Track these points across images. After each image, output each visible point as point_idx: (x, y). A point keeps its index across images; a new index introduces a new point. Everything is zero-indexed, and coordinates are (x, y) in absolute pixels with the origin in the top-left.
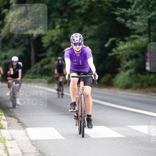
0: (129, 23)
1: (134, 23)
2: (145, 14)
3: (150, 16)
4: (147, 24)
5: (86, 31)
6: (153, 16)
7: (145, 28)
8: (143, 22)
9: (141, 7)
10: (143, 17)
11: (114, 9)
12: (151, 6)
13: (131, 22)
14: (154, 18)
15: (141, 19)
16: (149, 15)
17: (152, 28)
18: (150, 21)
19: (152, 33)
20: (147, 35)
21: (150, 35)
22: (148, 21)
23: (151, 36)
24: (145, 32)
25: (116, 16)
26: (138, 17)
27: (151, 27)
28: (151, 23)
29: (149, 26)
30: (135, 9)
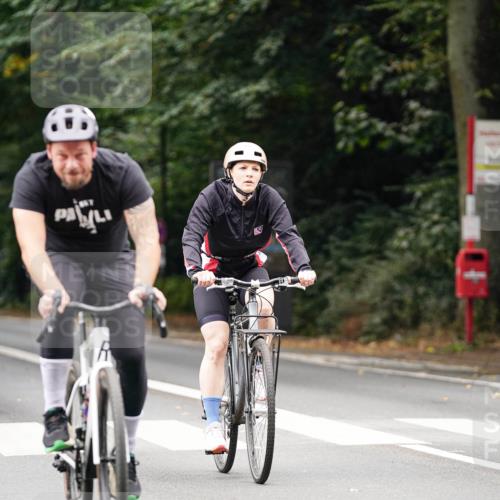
0: (108, 137)
1: (121, 136)
2: (151, 111)
3: (165, 117)
4: (156, 140)
6: (172, 118)
7: (152, 151)
8: (145, 133)
10: (146, 119)
12: (167, 89)
13: (113, 134)
14: (175, 123)
15: (139, 124)
16: (162, 113)
17: (171, 151)
18: (164, 131)
19: (170, 165)
20: (157, 169)
21: (164, 171)
22: (159, 130)
23: (169, 174)
26: (133, 120)
27: (169, 146)
28: (168, 136)
29: (163, 143)
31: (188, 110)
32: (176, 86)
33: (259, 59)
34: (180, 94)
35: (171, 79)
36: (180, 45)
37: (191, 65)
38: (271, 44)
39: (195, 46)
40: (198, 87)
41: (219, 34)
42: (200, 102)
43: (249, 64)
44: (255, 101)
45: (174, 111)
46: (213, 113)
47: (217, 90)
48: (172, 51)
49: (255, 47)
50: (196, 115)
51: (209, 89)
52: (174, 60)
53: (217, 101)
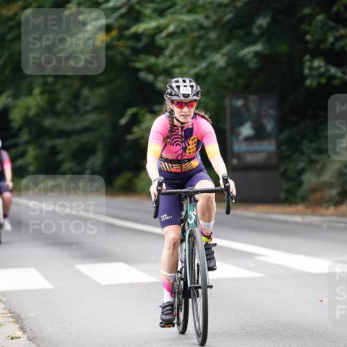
2: (188, 65)
3: (198, 69)
6: (202, 69)
9: (182, 53)
10: (185, 69)
11: (134, 58)
12: (198, 51)
13: (164, 80)
14: (203, 73)
16: (195, 66)
18: (198, 77)
25: (138, 70)
26: (177, 71)
30: (171, 57)
31: (212, 64)
32: (205, 48)
33: (256, 31)
34: (207, 53)
35: (201, 44)
36: (206, 23)
37: (213, 35)
38: (262, 21)
39: (215, 23)
40: (217, 49)
41: (230, 16)
42: (219, 59)
43: (249, 33)
44: (254, 57)
45: (203, 65)
46: (228, 65)
47: (230, 51)
48: (201, 27)
49: (253, 22)
50: (217, 67)
51: (225, 50)
52: (202, 32)
53: (230, 58)
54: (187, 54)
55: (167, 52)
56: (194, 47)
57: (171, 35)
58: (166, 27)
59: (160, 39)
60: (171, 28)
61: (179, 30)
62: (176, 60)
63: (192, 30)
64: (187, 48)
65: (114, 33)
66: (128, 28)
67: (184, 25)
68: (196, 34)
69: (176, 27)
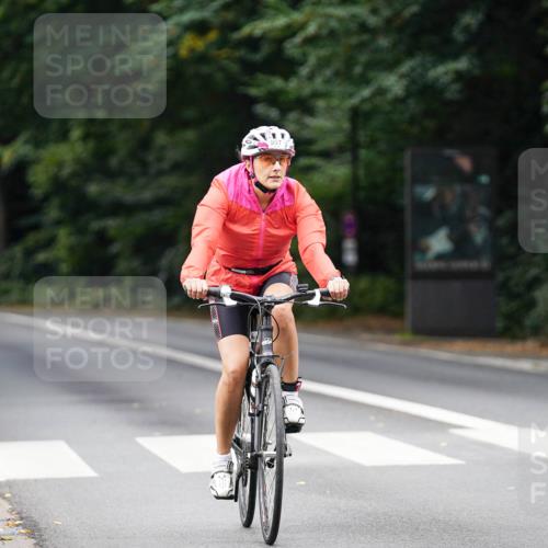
1: (309, 121)
2: (341, 94)
3: (355, 101)
4: (346, 125)
5: (163, 148)
6: (364, 101)
7: (341, 137)
8: (334, 118)
9: (328, 72)
10: (335, 102)
11: (246, 78)
12: (358, 70)
13: (299, 119)
14: (367, 106)
15: (329, 108)
16: (351, 95)
18: (356, 115)
19: (363, 153)
20: (348, 156)
21: (355, 159)
22: (349, 114)
24: (341, 149)
25: (254, 101)
26: (321, 104)
28: (360, 122)
29: (354, 129)
31: (381, 92)
32: (370, 66)
33: (458, 35)
34: (371, 74)
35: (363, 58)
36: (373, 21)
37: (383, 42)
38: (470, 19)
39: (389, 21)
40: (390, 66)
41: (414, 9)
42: (393, 83)
43: (449, 41)
44: (455, 81)
45: (366, 92)
46: (409, 94)
47: (413, 69)
48: (363, 27)
49: (453, 21)
50: (390, 96)
51: (405, 67)
52: (365, 37)
53: (413, 82)
54: (337, 74)
55: (304, 71)
56: (350, 63)
57: (311, 41)
58: (303, 26)
59: (292, 48)
60: (312, 29)
61: (325, 32)
62: (318, 83)
63: (348, 33)
64: (337, 64)
65: (213, 36)
66: (236, 27)
67: (334, 24)
68: (354, 40)
69: (320, 27)
